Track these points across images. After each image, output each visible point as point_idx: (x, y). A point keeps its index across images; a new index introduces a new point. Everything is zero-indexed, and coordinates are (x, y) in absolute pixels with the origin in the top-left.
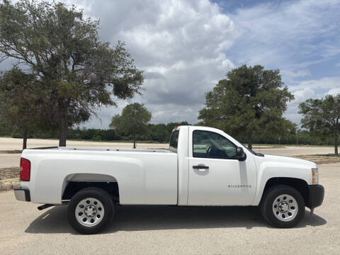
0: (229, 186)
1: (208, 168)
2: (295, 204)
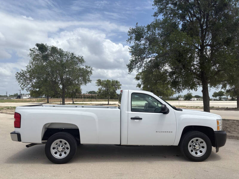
0: (157, 132)
1: (141, 119)
2: (204, 144)
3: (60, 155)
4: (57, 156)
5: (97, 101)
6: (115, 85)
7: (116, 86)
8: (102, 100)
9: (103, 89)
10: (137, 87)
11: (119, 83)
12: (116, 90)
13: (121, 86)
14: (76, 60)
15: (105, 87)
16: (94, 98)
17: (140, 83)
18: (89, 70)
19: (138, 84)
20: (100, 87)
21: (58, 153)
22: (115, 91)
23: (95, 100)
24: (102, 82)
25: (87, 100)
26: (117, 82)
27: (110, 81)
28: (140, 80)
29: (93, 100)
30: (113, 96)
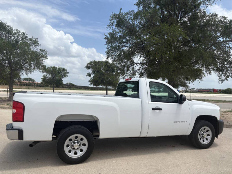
0: (174, 122)
2: (210, 133)
3: (76, 153)
4: (72, 155)
5: (36, 89)
6: (61, 73)
7: (63, 73)
8: (41, 88)
9: (48, 76)
10: (87, 76)
11: (66, 70)
12: (63, 78)
13: (68, 75)
14: (29, 42)
15: (50, 74)
16: (32, 86)
17: (91, 73)
18: (44, 54)
19: (88, 74)
20: (45, 74)
21: (73, 152)
22: (61, 79)
23: (34, 88)
24: (47, 69)
25: (24, 87)
26: (64, 69)
27: (56, 68)
28: (91, 69)
29: (30, 87)
30: (59, 84)
